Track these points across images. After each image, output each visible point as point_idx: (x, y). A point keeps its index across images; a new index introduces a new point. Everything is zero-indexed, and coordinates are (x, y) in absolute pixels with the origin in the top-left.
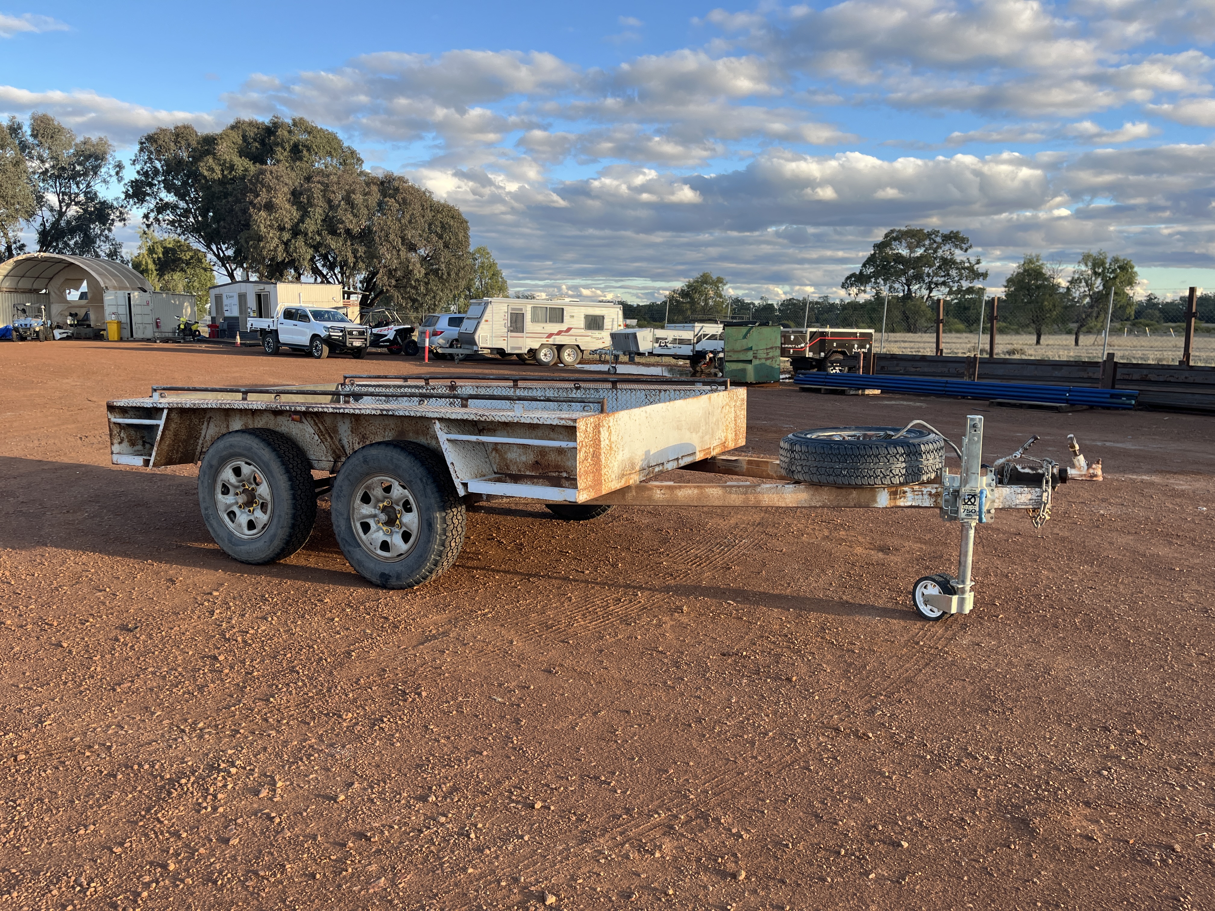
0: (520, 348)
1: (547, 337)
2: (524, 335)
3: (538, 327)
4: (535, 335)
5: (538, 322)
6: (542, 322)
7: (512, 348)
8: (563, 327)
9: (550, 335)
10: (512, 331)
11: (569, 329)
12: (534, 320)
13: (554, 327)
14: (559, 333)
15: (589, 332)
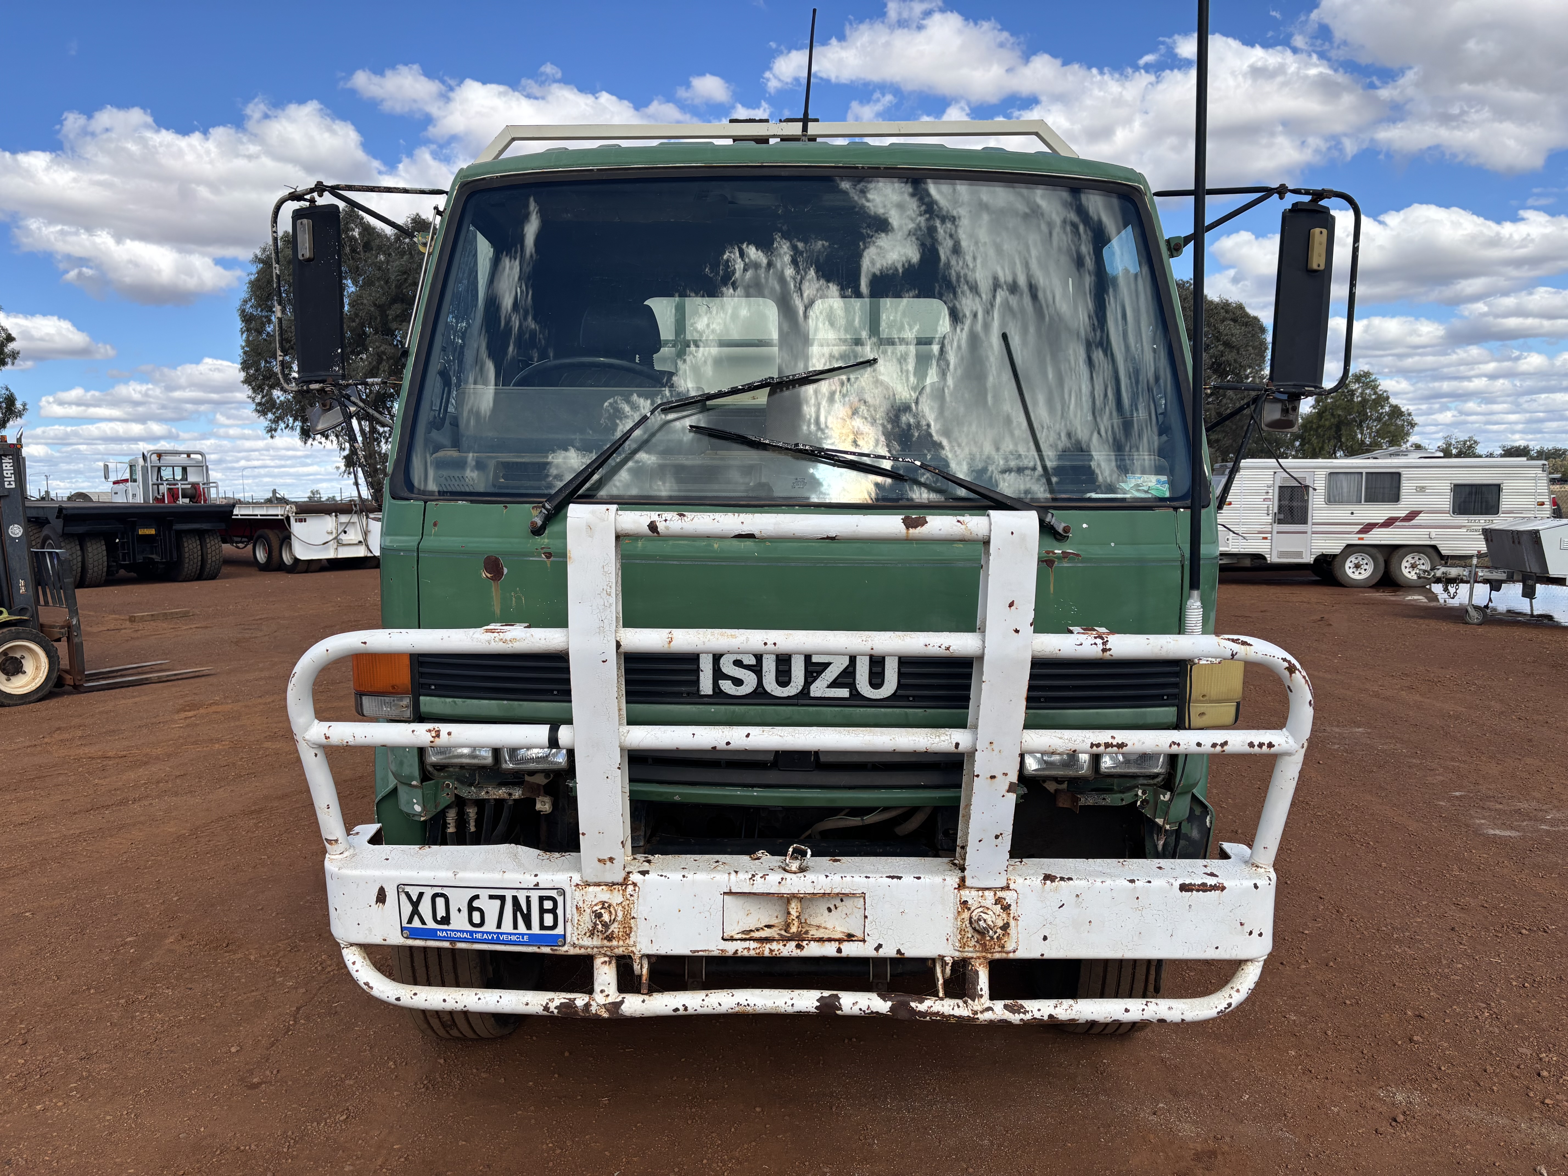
0: (1299, 554)
1: (1359, 532)
2: (1308, 528)
3: (1341, 513)
4: (1331, 528)
5: (1341, 502)
6: (1349, 502)
7: (1282, 554)
8: (1398, 511)
9: (1368, 528)
10: (1280, 522)
11: (1412, 516)
12: (1332, 499)
13: (1379, 512)
14: (1389, 523)
15: (1463, 520)
